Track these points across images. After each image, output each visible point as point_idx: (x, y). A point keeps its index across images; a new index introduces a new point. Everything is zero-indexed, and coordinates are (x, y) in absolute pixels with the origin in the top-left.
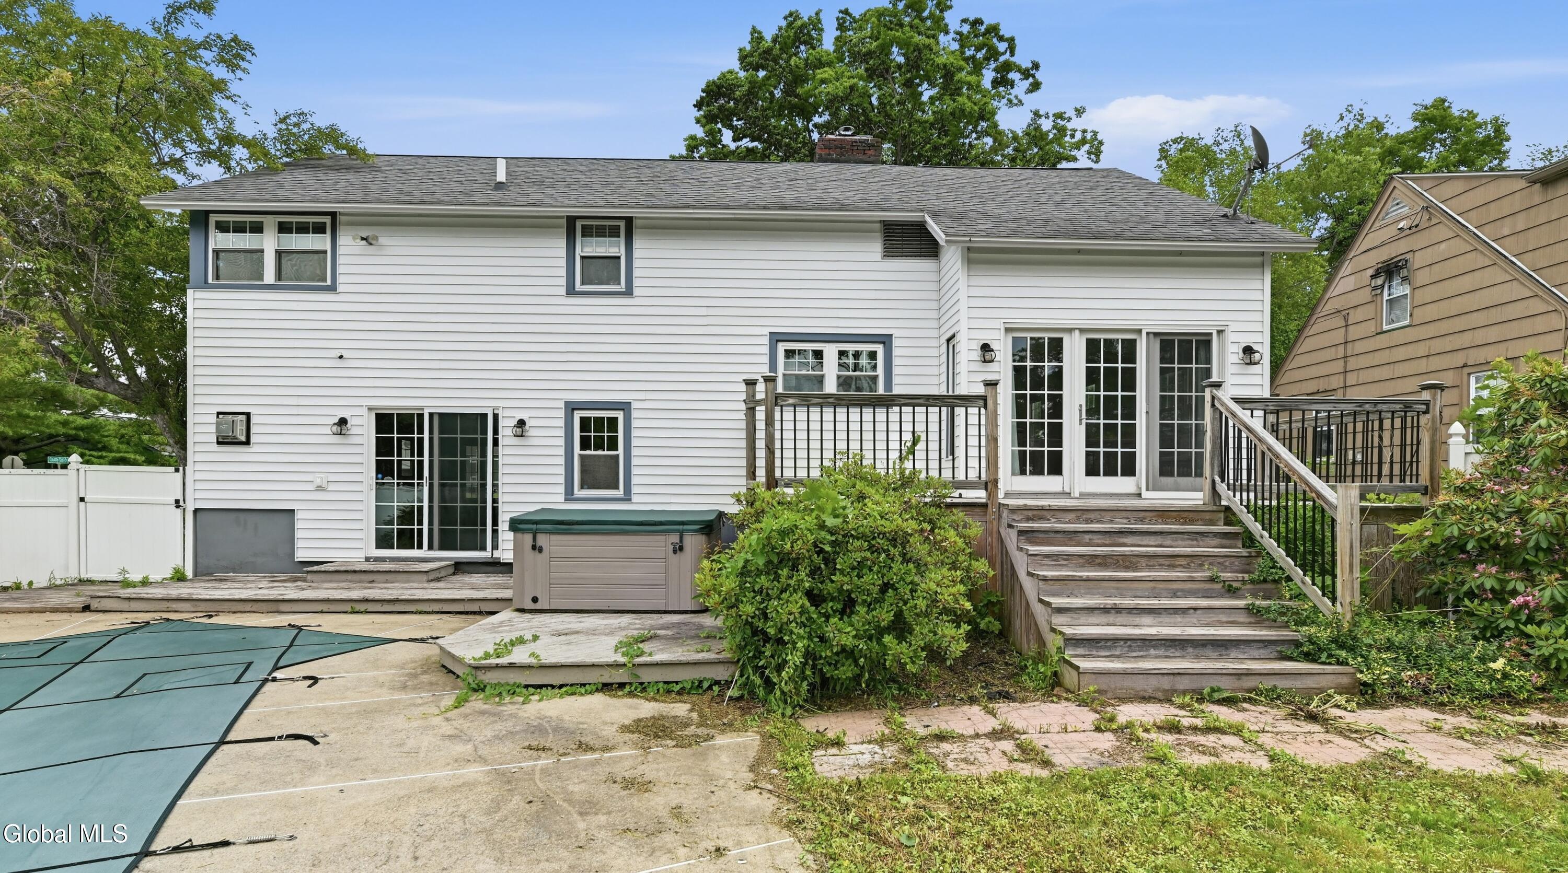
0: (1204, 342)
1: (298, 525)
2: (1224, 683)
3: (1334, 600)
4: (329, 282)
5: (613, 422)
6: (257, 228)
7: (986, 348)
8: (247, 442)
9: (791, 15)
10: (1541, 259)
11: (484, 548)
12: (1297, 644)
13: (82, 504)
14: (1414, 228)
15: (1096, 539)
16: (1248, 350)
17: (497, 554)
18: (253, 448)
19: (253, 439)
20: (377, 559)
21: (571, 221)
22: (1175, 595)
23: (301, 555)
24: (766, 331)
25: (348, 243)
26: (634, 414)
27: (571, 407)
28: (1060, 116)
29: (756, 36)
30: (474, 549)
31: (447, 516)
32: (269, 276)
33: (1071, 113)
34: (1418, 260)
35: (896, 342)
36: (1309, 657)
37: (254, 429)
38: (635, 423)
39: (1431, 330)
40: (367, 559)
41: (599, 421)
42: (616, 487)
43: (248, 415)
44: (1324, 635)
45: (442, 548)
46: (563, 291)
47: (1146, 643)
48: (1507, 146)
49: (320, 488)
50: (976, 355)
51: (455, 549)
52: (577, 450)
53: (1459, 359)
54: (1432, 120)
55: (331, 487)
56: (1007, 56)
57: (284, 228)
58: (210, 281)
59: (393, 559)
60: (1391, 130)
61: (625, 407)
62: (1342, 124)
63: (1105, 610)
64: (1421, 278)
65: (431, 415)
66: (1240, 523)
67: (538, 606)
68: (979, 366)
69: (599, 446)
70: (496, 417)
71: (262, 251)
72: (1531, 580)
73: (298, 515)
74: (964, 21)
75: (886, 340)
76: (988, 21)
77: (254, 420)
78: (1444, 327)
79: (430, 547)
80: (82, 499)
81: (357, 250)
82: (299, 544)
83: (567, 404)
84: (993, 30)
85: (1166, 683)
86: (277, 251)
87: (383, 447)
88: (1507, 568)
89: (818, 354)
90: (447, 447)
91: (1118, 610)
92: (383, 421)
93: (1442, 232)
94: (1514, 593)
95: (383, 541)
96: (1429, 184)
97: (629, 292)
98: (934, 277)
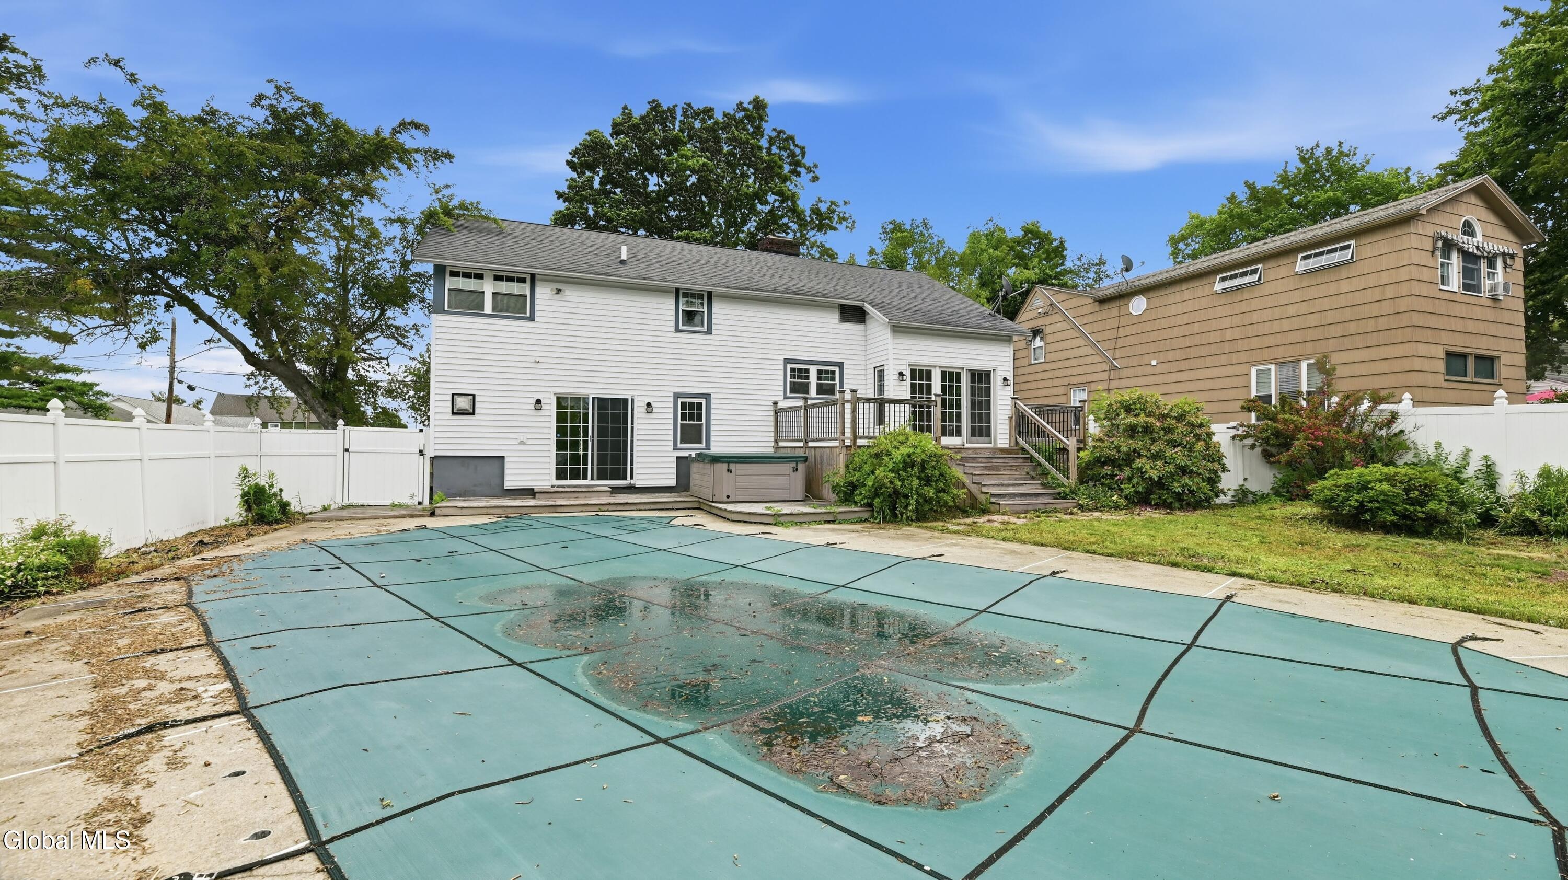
0: (988, 374)
1: (506, 466)
2: (1041, 507)
3: (1068, 478)
4: (528, 315)
5: (700, 405)
6: (480, 276)
7: (901, 374)
8: (473, 413)
9: (654, 101)
10: (1100, 337)
11: (625, 478)
12: (1059, 494)
13: (347, 454)
14: (1046, 314)
15: (983, 460)
16: (1005, 379)
17: (632, 482)
18: (476, 417)
19: (477, 411)
20: (559, 486)
21: (677, 290)
22: (1016, 479)
23: (508, 485)
24: (782, 358)
25: (543, 293)
26: (712, 401)
27: (677, 396)
28: (832, 203)
29: (628, 115)
30: (619, 479)
31: (602, 460)
32: (488, 308)
33: (841, 203)
34: (1048, 330)
35: (845, 367)
36: (1064, 498)
37: (477, 405)
38: (713, 406)
39: (1054, 366)
40: (553, 486)
41: (691, 404)
42: (700, 442)
43: (474, 396)
44: (1067, 490)
45: (598, 479)
46: (673, 329)
47: (1015, 495)
48: (1065, 253)
49: (522, 443)
50: (896, 377)
51: (606, 479)
52: (679, 422)
53: (1066, 381)
54: (1031, 232)
55: (530, 442)
56: (800, 157)
57: (498, 278)
58: (446, 308)
59: (569, 486)
60: (1009, 235)
61: (707, 397)
62: (987, 227)
63: (998, 485)
64: (1049, 339)
65: (593, 399)
66: (1028, 453)
67: (729, 500)
68: (897, 383)
69: (691, 419)
70: (633, 400)
71: (483, 292)
72: (1121, 470)
73: (506, 460)
74: (774, 130)
75: (840, 365)
76: (789, 132)
77: (477, 399)
78: (1059, 365)
79: (592, 479)
80: (347, 450)
81: (547, 297)
82: (506, 478)
83: (675, 394)
84: (792, 138)
85: (1025, 507)
86: (493, 293)
87: (561, 417)
88: (1113, 467)
89: (807, 371)
90: (602, 418)
91: (1002, 485)
92: (561, 401)
93: (1057, 317)
94: (1116, 475)
95: (560, 475)
96: (1052, 293)
97: (709, 331)
98: (862, 333)
